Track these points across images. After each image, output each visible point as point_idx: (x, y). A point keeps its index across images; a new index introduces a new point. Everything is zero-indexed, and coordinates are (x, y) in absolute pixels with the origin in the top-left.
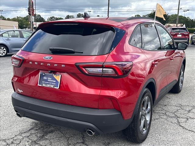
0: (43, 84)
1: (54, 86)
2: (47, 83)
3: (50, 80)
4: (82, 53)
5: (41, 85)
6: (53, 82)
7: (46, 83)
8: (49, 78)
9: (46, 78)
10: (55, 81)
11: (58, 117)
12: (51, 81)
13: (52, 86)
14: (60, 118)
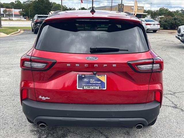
0: (84, 87)
1: (100, 88)
2: (90, 85)
3: (93, 81)
4: (128, 50)
5: (82, 89)
6: (98, 84)
7: (88, 85)
8: (91, 80)
9: (87, 80)
10: (100, 82)
11: (107, 119)
12: (95, 82)
13: (98, 88)
14: (111, 119)
